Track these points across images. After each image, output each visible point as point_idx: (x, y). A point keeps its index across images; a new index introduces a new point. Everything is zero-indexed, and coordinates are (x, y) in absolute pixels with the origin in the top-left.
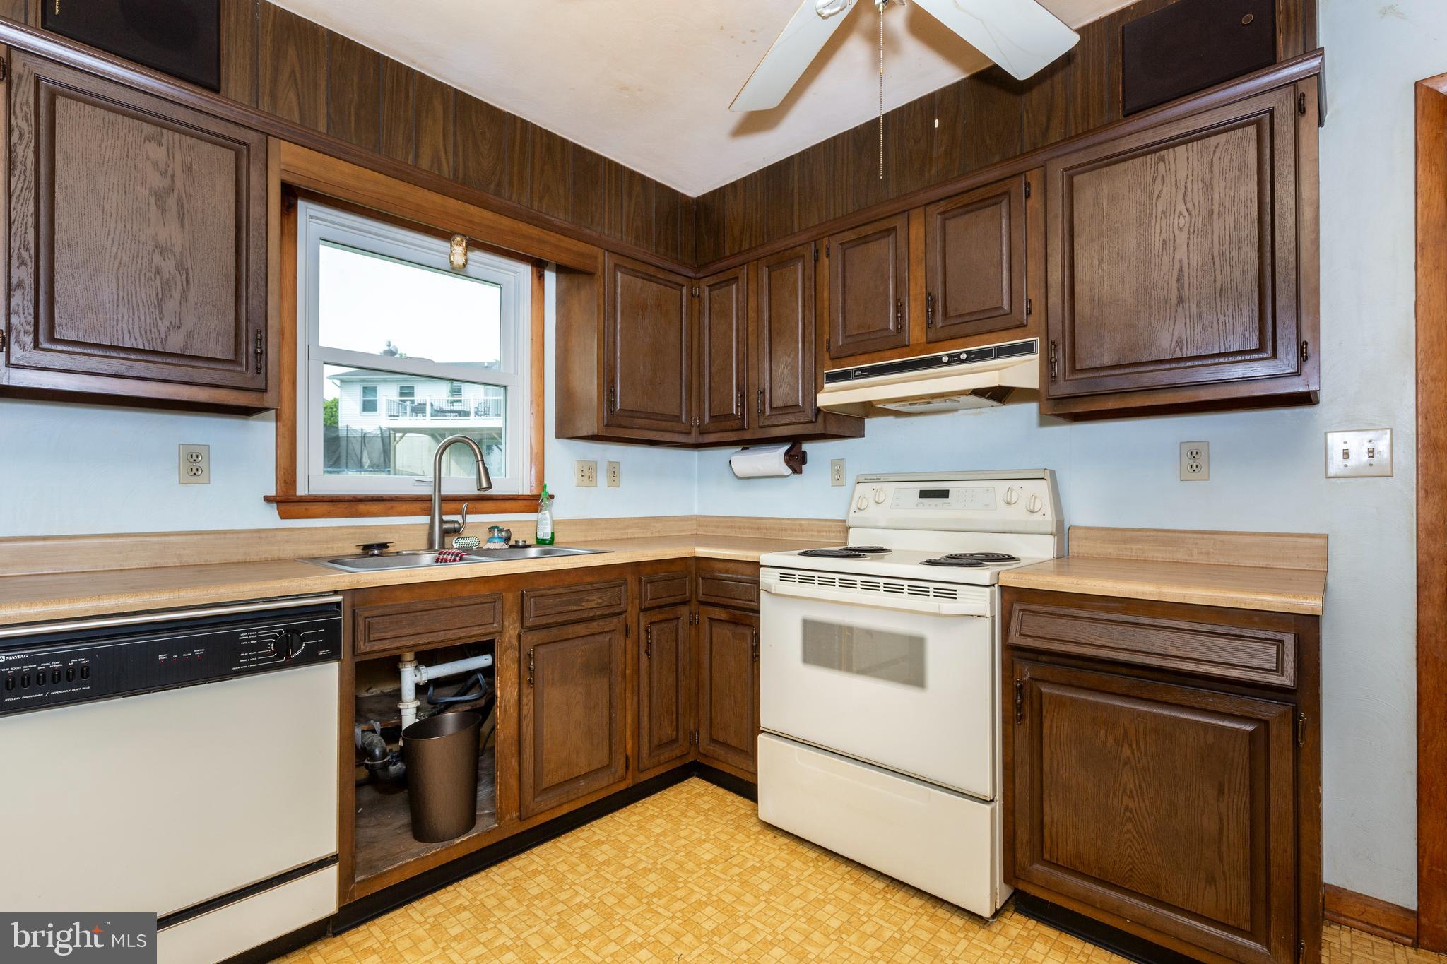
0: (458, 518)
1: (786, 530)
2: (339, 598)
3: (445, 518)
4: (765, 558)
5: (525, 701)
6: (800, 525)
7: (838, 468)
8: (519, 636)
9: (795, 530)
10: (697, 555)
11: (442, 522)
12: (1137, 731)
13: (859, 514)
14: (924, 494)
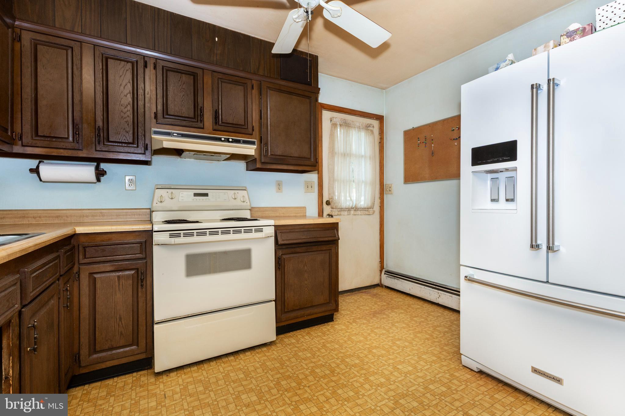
1: (87, 216)
7: (130, 181)
8: (21, 311)
10: (77, 232)
13: (159, 204)
14: (196, 195)
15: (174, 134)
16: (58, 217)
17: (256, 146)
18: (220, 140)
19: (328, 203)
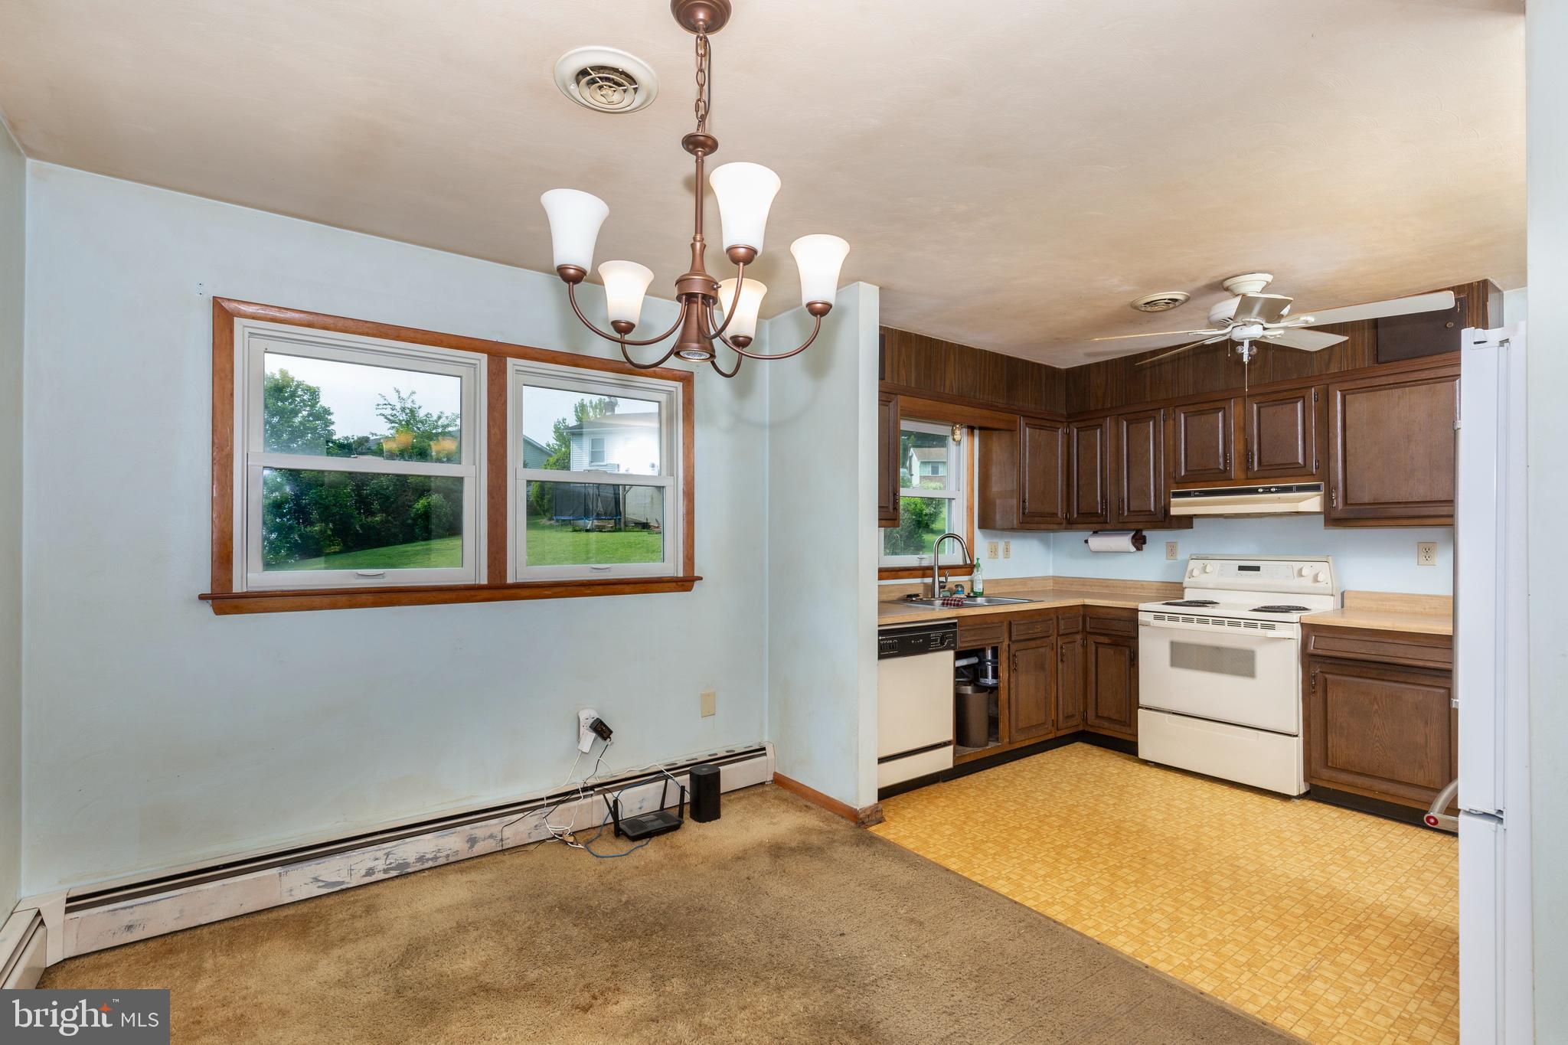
0: (945, 578)
2: (956, 621)
3: (940, 578)
4: (1142, 606)
5: (1012, 680)
8: (1009, 645)
10: (1086, 604)
11: (939, 581)
12: (1381, 696)
13: (1192, 579)
14: (1241, 568)
15: (1196, 494)
16: (1107, 586)
17: (1323, 493)
18: (1255, 491)
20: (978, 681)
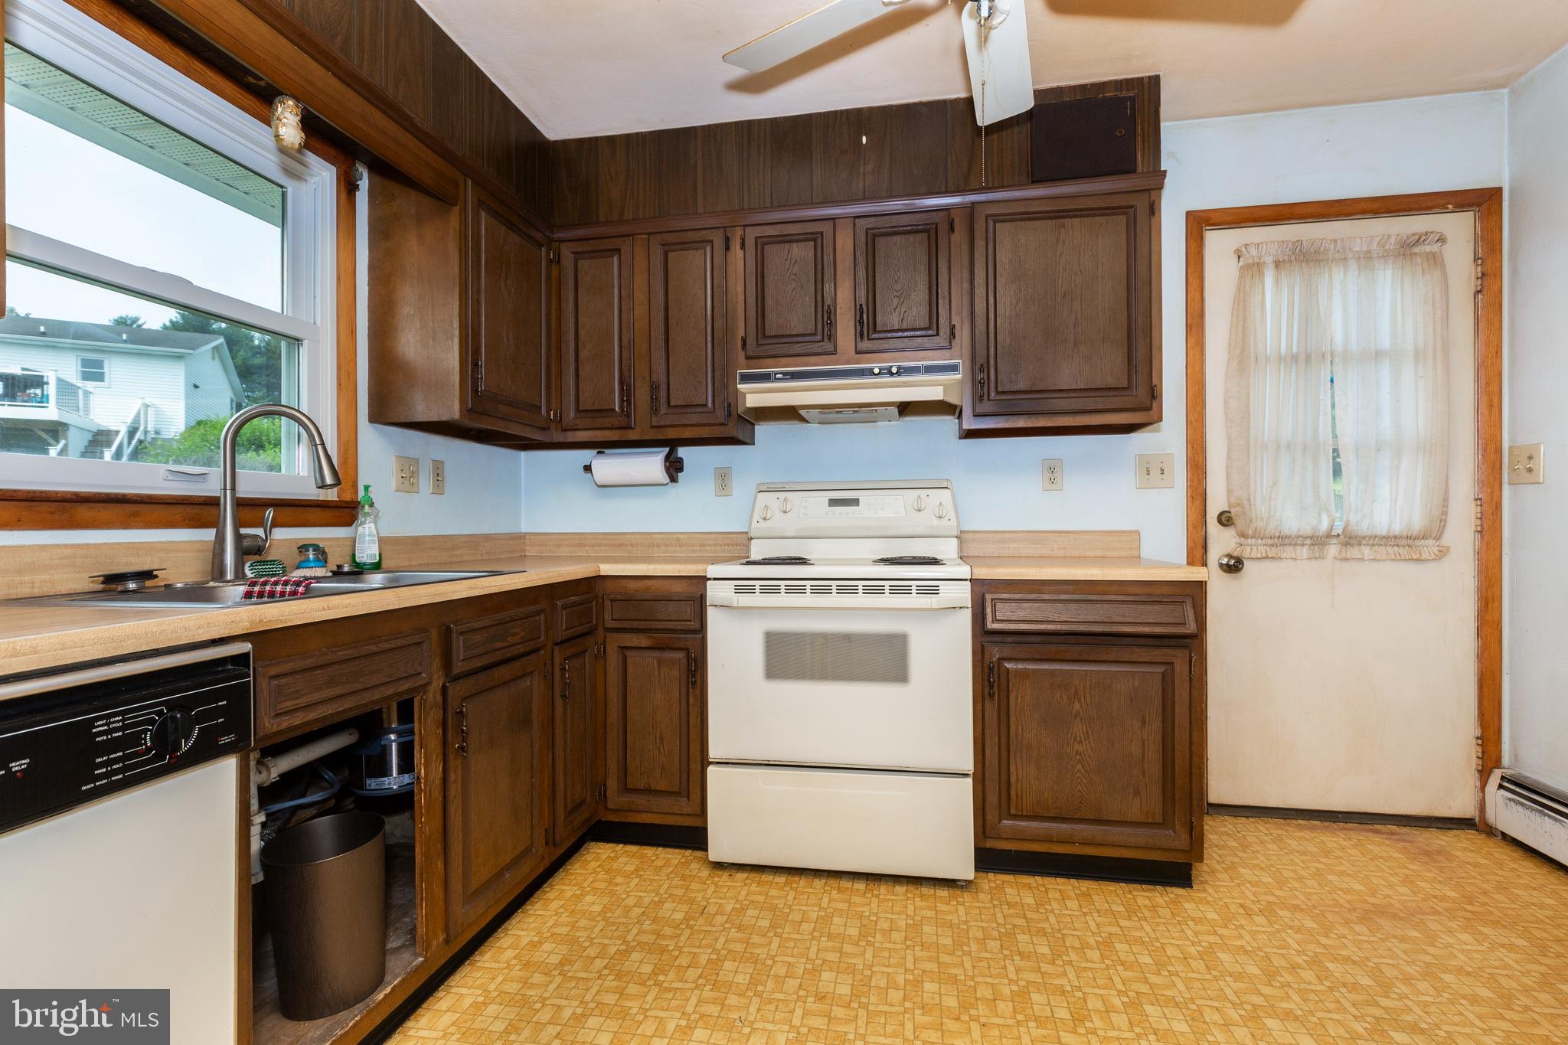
0: (259, 532)
1: (658, 546)
3: (243, 531)
4: (712, 571)
5: (452, 777)
6: (678, 539)
7: (723, 478)
8: (444, 686)
9: (671, 545)
10: (602, 573)
11: (239, 538)
12: (1085, 688)
13: (763, 524)
14: (833, 502)
15: (778, 376)
17: (960, 377)
18: (870, 372)
19: (1225, 520)
20: (362, 787)
